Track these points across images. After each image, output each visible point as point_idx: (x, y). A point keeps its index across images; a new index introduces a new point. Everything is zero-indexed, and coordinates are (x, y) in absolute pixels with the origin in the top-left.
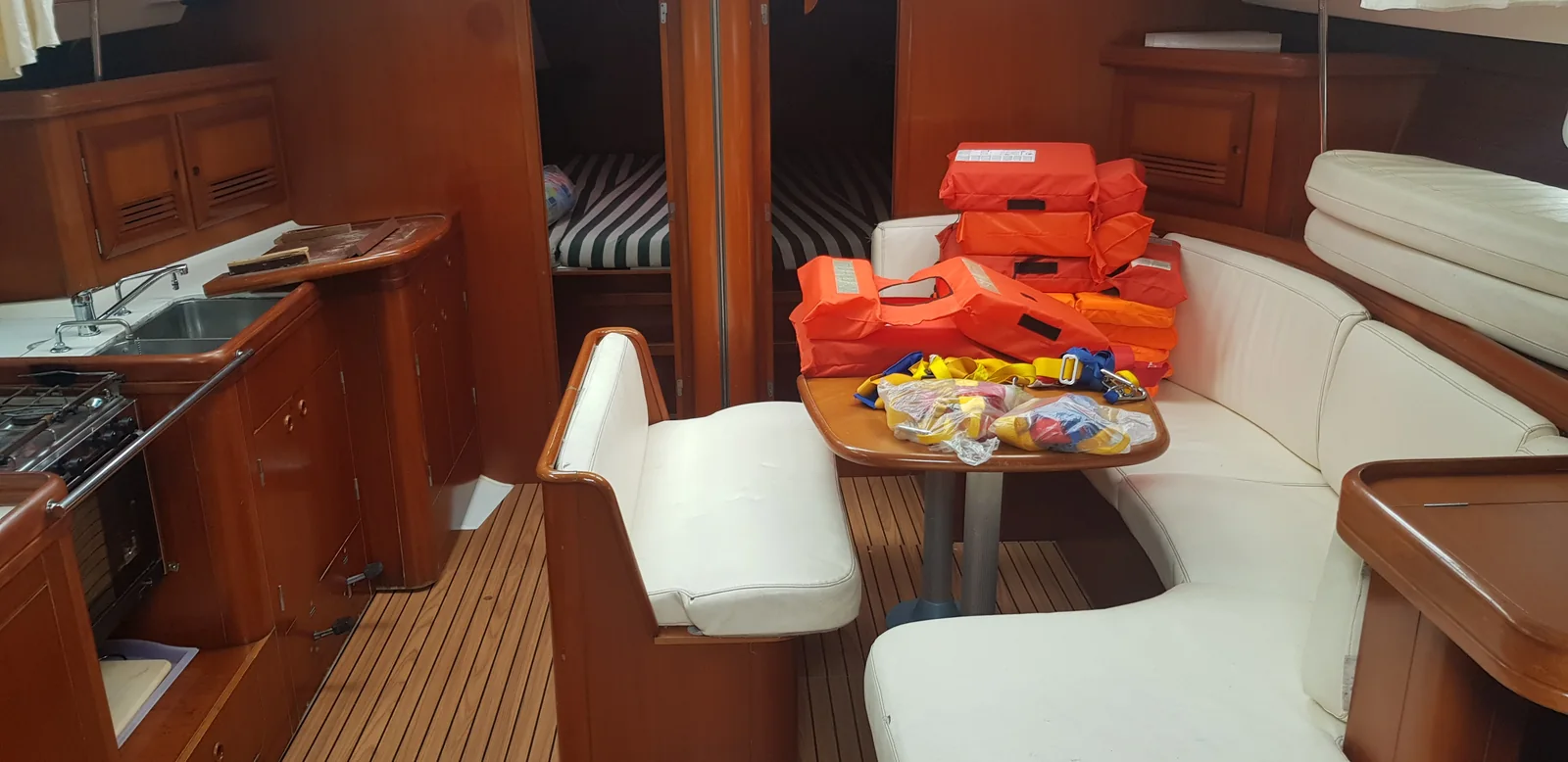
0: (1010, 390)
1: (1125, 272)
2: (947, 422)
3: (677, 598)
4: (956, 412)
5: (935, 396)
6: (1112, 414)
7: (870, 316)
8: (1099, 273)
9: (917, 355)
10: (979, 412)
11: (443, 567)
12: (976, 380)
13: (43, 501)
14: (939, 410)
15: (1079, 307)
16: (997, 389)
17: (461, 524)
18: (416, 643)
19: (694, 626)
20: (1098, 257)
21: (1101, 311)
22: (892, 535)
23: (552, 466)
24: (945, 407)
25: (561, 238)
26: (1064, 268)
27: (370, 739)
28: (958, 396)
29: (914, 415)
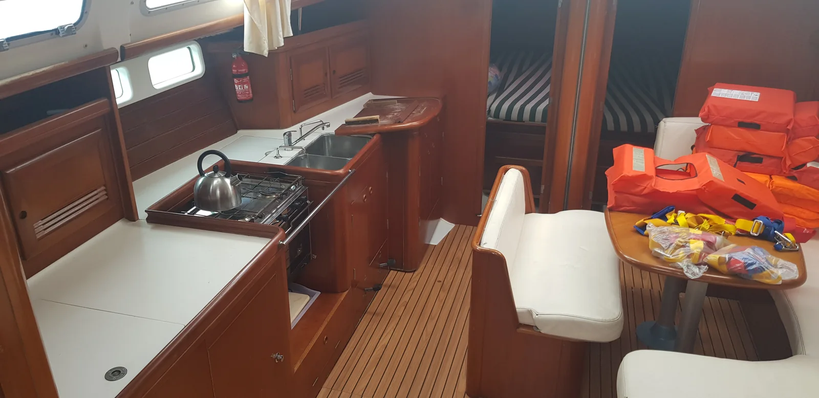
0: (719, 239)
1: (801, 169)
2: (681, 253)
3: (530, 312)
4: (687, 248)
5: (677, 237)
6: (775, 260)
7: (648, 184)
8: (787, 167)
9: (671, 208)
10: (700, 251)
11: (420, 262)
12: (701, 230)
13: (277, 241)
14: (677, 245)
15: (772, 184)
16: (712, 237)
17: (430, 242)
18: (406, 298)
19: (536, 327)
20: (787, 158)
21: (785, 188)
22: (647, 283)
23: (478, 244)
24: (681, 244)
25: (492, 103)
26: (766, 161)
27: (384, 341)
28: (689, 239)
29: (664, 246)
